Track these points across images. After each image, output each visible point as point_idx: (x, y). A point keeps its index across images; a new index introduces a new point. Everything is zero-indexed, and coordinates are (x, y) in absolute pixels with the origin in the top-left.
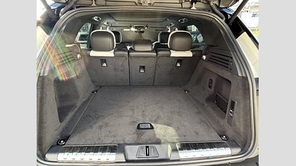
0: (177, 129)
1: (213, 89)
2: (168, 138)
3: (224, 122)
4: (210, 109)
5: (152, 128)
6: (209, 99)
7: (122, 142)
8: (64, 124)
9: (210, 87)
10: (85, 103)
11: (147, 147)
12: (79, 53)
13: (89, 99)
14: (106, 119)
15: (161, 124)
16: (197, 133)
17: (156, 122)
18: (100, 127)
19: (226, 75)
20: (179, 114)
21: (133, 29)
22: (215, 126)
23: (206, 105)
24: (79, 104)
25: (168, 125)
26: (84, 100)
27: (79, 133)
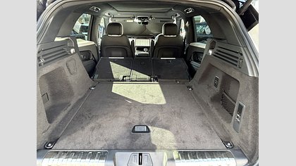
0: (176, 134)
1: (218, 88)
2: (164, 144)
3: (229, 127)
4: (214, 110)
5: (148, 131)
6: (214, 99)
7: (113, 148)
8: (55, 124)
9: (216, 85)
10: (80, 100)
11: (140, 154)
12: (72, 48)
13: (85, 96)
14: (100, 119)
15: (159, 126)
16: (197, 139)
17: (153, 124)
18: (93, 129)
19: (235, 74)
20: (180, 115)
21: (137, 20)
22: (219, 131)
23: (210, 105)
24: (73, 102)
25: (166, 128)
26: (80, 97)
27: (70, 135)
